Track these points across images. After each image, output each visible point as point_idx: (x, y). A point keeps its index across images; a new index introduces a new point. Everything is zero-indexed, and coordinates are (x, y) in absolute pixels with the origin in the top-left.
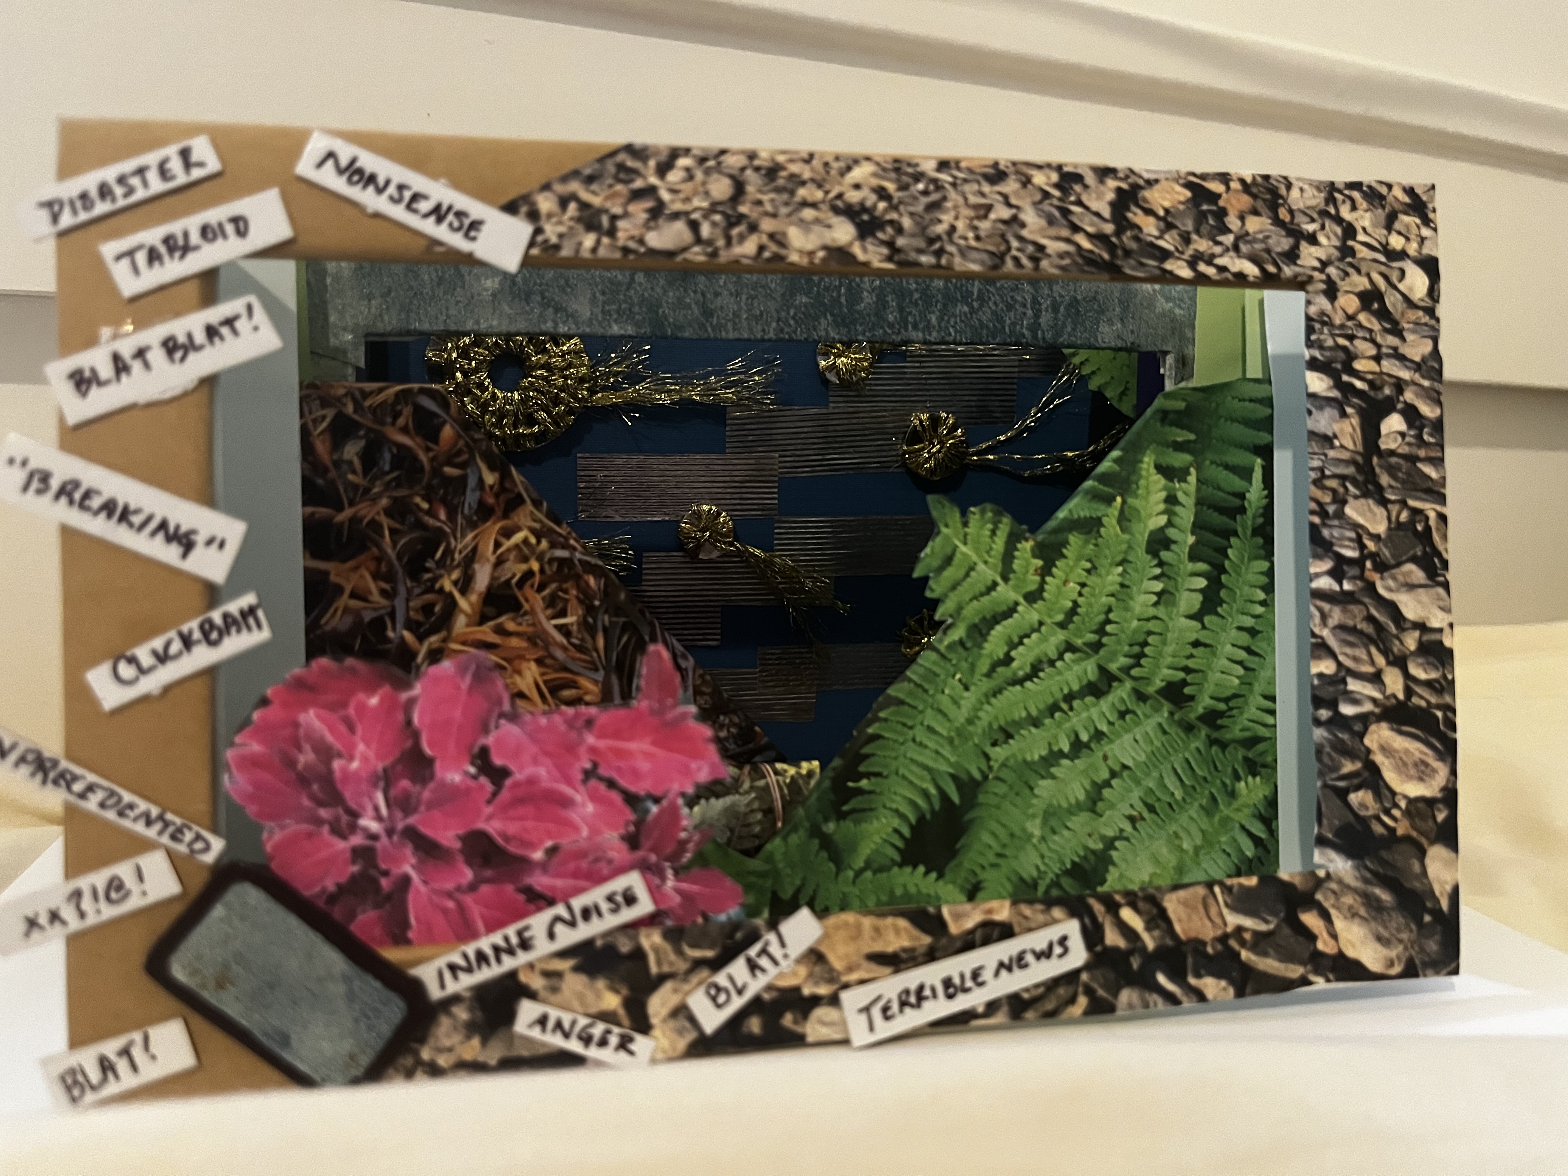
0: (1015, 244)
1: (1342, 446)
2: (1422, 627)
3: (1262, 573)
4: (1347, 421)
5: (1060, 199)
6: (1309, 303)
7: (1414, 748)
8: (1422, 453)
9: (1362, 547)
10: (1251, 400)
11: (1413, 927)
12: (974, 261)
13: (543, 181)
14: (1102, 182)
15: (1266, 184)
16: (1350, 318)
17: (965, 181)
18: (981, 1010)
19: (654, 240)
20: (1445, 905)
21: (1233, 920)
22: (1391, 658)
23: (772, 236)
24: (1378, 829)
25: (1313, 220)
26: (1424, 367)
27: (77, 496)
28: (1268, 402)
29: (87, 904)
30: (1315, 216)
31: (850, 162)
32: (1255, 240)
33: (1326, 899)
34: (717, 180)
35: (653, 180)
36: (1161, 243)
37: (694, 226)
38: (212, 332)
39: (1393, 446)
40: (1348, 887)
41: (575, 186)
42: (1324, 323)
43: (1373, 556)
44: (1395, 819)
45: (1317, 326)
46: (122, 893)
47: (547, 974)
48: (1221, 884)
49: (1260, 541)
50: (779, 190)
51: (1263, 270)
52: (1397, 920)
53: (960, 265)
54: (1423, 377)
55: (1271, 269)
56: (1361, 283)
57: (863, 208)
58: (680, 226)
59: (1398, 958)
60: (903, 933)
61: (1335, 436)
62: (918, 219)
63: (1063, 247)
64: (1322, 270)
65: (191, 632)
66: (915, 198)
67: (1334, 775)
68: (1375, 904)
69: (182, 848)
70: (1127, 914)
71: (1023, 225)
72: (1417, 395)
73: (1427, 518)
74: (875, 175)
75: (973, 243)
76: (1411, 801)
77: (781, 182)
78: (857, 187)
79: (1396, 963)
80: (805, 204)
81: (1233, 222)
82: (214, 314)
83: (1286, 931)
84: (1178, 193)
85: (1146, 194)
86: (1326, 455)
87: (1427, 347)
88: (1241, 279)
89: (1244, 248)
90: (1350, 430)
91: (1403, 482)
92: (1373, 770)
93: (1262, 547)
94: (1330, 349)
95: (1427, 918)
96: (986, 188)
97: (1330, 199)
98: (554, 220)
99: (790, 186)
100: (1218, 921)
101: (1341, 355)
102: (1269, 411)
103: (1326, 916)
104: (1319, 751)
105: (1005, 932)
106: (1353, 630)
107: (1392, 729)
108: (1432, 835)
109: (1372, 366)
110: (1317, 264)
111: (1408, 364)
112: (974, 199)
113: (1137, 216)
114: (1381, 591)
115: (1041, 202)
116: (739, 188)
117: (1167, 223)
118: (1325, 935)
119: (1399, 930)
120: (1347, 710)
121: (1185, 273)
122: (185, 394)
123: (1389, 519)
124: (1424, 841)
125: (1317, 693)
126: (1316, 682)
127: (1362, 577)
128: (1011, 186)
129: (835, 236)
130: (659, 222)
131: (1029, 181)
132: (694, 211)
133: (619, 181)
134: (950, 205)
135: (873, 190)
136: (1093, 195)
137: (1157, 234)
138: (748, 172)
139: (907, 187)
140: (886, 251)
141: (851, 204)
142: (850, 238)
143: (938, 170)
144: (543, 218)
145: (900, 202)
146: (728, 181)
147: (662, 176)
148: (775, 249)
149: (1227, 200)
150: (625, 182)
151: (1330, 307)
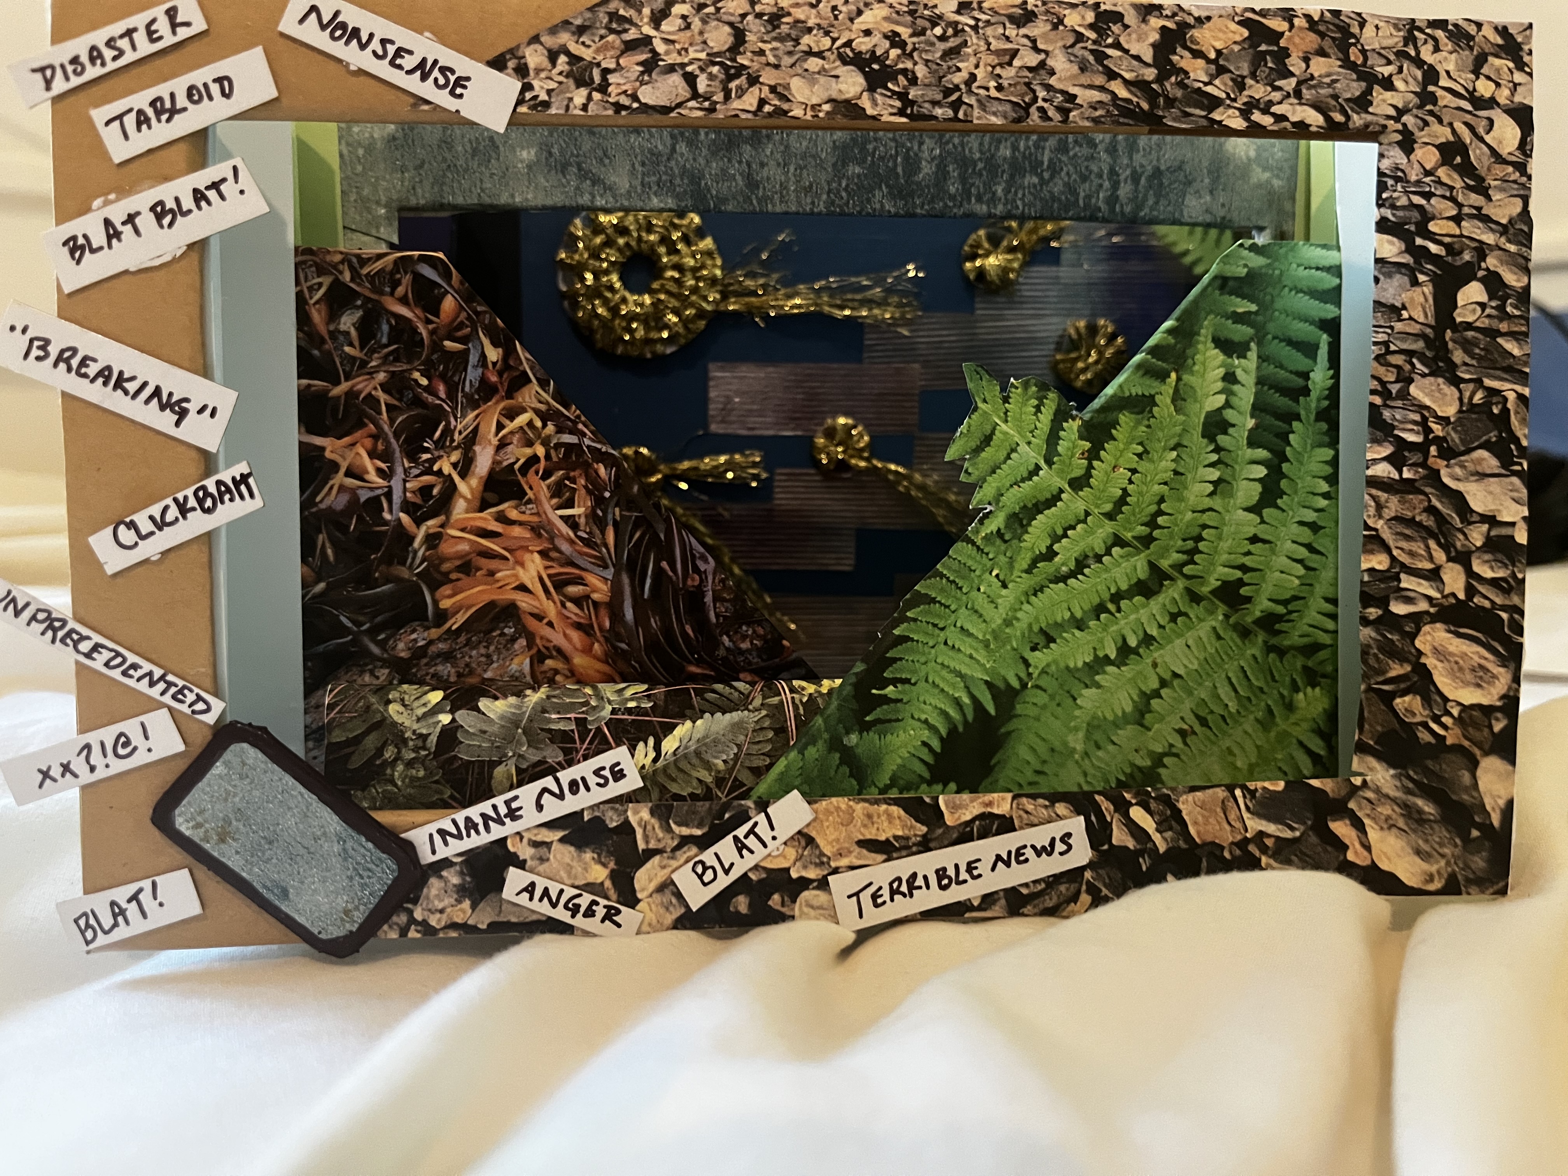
0: (1042, 94)
1: (1411, 318)
2: (1491, 520)
3: (1326, 462)
4: (1418, 289)
5: (1095, 42)
6: (1381, 156)
7: (1474, 652)
8: (1504, 327)
9: (1427, 430)
10: (1318, 269)
11: (1458, 841)
12: (994, 114)
13: (532, 33)
14: (1144, 21)
15: (1337, 21)
16: (1428, 173)
17: (988, 23)
18: (976, 903)
19: (647, 95)
20: (1496, 820)
21: (1255, 825)
22: (1453, 554)
23: (773, 89)
24: (1424, 736)
25: (1389, 62)
26: (1511, 231)
27: (75, 362)
28: (1336, 270)
29: (96, 758)
30: (1392, 57)
31: (861, 5)
32: (1320, 85)
33: (1361, 808)
34: (716, 28)
35: (648, 30)
36: (1209, 89)
37: (690, 79)
38: (199, 196)
39: (1470, 319)
40: (1387, 796)
41: (565, 38)
42: (1397, 179)
43: (1438, 441)
44: (1445, 727)
45: (1390, 182)
46: (129, 749)
47: (535, 844)
48: (1244, 787)
49: (1324, 426)
50: (781, 39)
51: (1328, 119)
52: (1441, 833)
53: (978, 117)
54: (1509, 241)
55: (1339, 118)
56: (1443, 134)
57: (873, 57)
58: (676, 79)
59: (1439, 872)
60: (897, 822)
61: (1404, 307)
62: (934, 67)
63: (1096, 96)
64: (1397, 119)
65: (186, 498)
66: (932, 44)
67: (1381, 679)
68: (1416, 816)
69: (184, 708)
70: (1137, 814)
71: (1052, 73)
72: (1502, 262)
73: (1506, 399)
74: (886, 19)
75: (994, 93)
76: (1464, 708)
77: (785, 29)
78: (868, 33)
79: (1436, 877)
80: (810, 53)
81: (1295, 64)
82: (201, 179)
83: (1313, 839)
84: (1233, 32)
85: (1195, 33)
86: (1392, 328)
87: (1516, 207)
88: (1302, 130)
89: (1306, 93)
90: (1422, 299)
91: (1480, 359)
92: (1425, 673)
93: (1326, 433)
94: (1403, 208)
95: (1475, 833)
96: (1011, 31)
97: (1410, 39)
98: (543, 75)
99: (794, 34)
100: (1238, 825)
101: (1416, 215)
102: (1338, 281)
103: (1359, 825)
104: (1365, 652)
105: (1006, 825)
106: (1410, 522)
107: (1450, 631)
108: (1487, 747)
109: (1451, 228)
110: (1392, 112)
111: (1492, 226)
112: (995, 45)
113: (1182, 59)
114: (1446, 480)
115: (1073, 46)
116: (739, 36)
117: (1219, 66)
118: (1358, 846)
119: (1441, 845)
120: (1399, 608)
121: (1238, 123)
122: (175, 260)
123: (1461, 399)
124: (1477, 752)
125: (1366, 589)
126: (1366, 578)
127: (1424, 465)
128: (1039, 29)
129: (843, 87)
130: (654, 75)
131: (1061, 22)
132: (691, 63)
133: (612, 31)
134: (969, 50)
135: (886, 37)
136: (1134, 36)
137: (1206, 79)
138: (750, 18)
139: (922, 32)
140: (898, 104)
141: (860, 53)
142: (859, 89)
143: (958, 12)
144: (532, 73)
145: (914, 49)
146: (727, 29)
147: (657, 25)
148: (777, 103)
149: (1290, 39)
150: (618, 33)
151: (1405, 161)
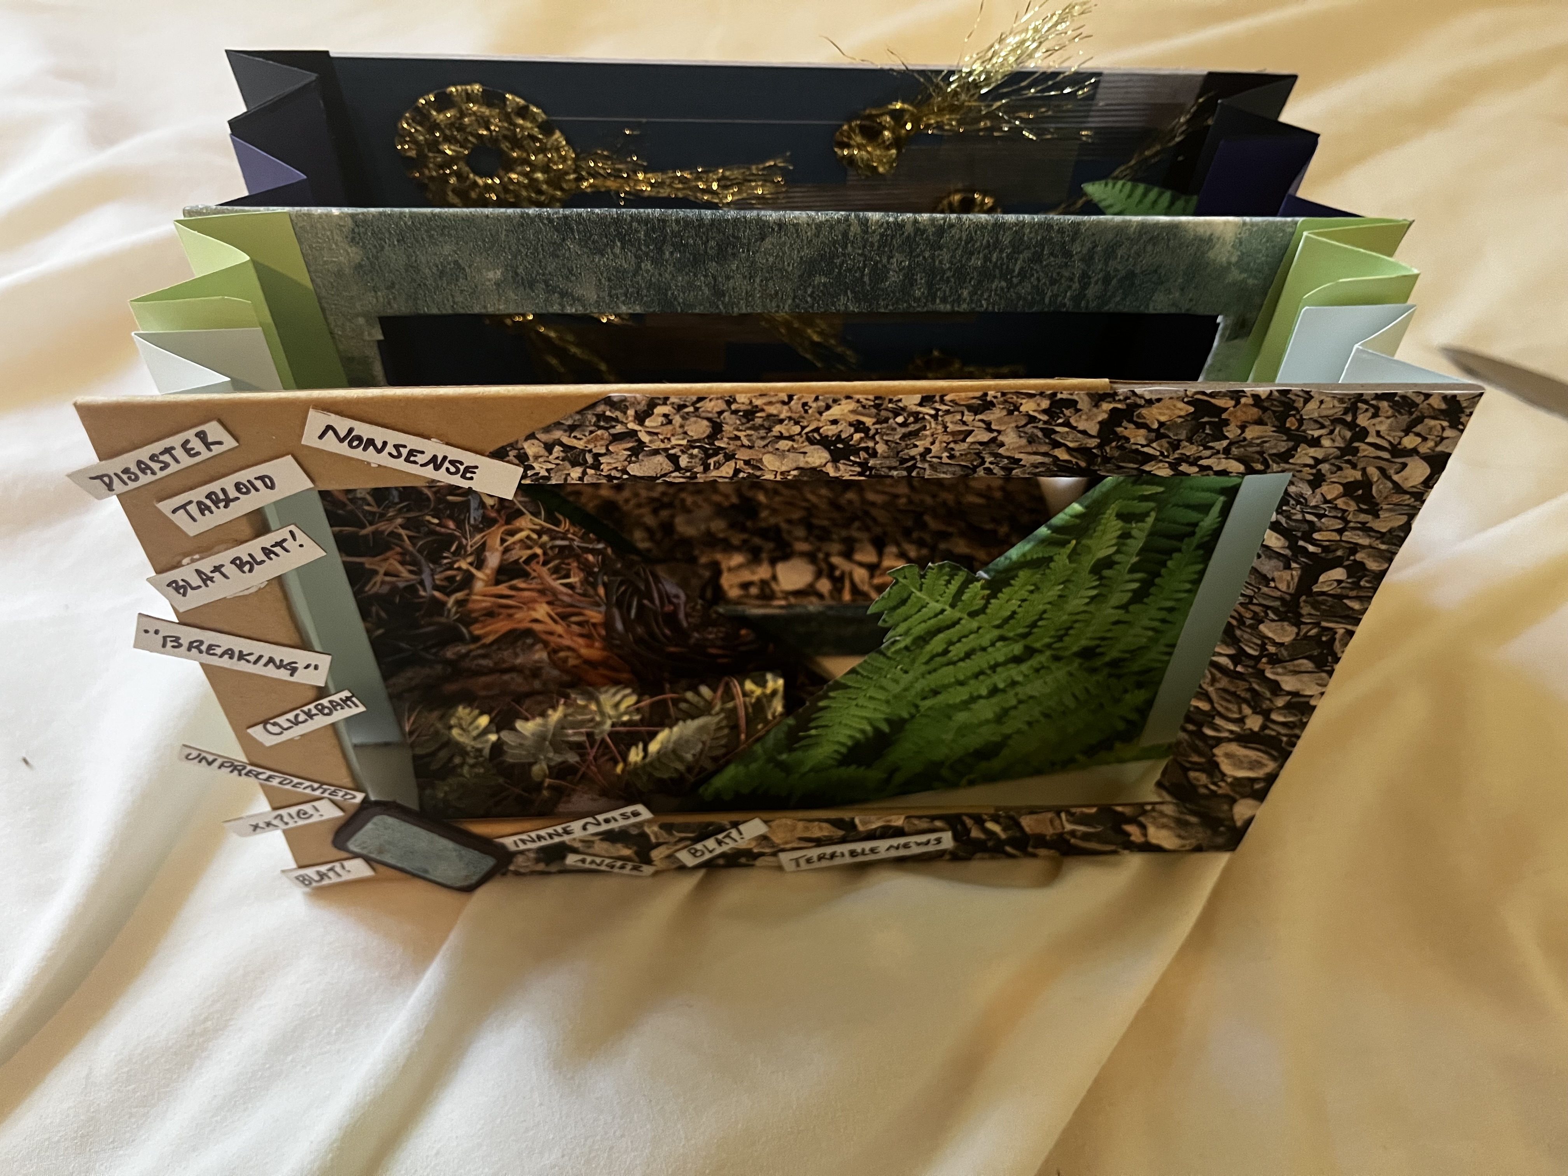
0: (989, 459)
1: (1276, 588)
2: (1295, 694)
4: (1289, 572)
5: (1046, 422)
6: (1291, 483)
7: (1254, 755)
8: (1353, 594)
9: (1264, 649)
11: (1209, 832)
12: (945, 473)
13: (528, 432)
14: (1097, 406)
16: (1326, 501)
17: (948, 412)
19: (635, 470)
20: (1239, 824)
21: (1071, 827)
22: (1258, 710)
23: (747, 462)
24: (1203, 791)
25: (1323, 427)
26: (1389, 536)
27: (203, 648)
29: (287, 819)
30: (1327, 423)
31: (830, 402)
32: (1250, 445)
33: (1147, 820)
34: (695, 422)
35: (632, 426)
36: (1146, 450)
37: (674, 459)
38: (267, 552)
39: (1325, 589)
40: (1167, 815)
41: (558, 434)
42: (1299, 501)
43: (1271, 655)
44: (1220, 787)
45: (1292, 502)
46: (308, 816)
47: (584, 843)
48: (1068, 812)
50: (754, 428)
51: (1248, 465)
52: (1198, 829)
53: (930, 476)
54: (1383, 543)
55: (1260, 465)
56: (1353, 474)
57: (839, 439)
58: (660, 458)
59: (1190, 844)
60: (826, 830)
61: (1273, 579)
62: (893, 445)
63: (1039, 459)
64: (1314, 466)
66: (894, 429)
67: (1183, 760)
68: (1184, 823)
69: (339, 798)
70: (989, 824)
71: (1002, 445)
72: (1370, 556)
73: (1334, 636)
74: (853, 411)
75: (946, 460)
76: (1236, 778)
77: (758, 421)
79: (1188, 846)
80: (781, 437)
81: (1231, 431)
82: (266, 541)
83: (1110, 832)
84: (1181, 409)
85: (1144, 411)
86: (1259, 589)
87: (1399, 521)
89: (1235, 451)
90: (1289, 578)
91: (1323, 611)
92: (1214, 764)
94: (1296, 521)
95: (1222, 829)
96: (968, 417)
97: (1351, 409)
98: (541, 460)
99: (766, 424)
100: (1058, 827)
101: (1306, 527)
103: (1142, 827)
105: (900, 834)
107: (1240, 746)
108: (1247, 794)
109: (1333, 536)
110: (1311, 462)
111: (1372, 534)
112: (952, 428)
113: (1127, 430)
114: (1268, 675)
115: (1024, 426)
116: (717, 428)
117: (1158, 433)
118: (1139, 835)
119: (1197, 834)
120: (1209, 733)
121: (1165, 473)
122: (261, 591)
123: (1297, 634)
124: (1238, 797)
125: (1190, 715)
126: (1192, 710)
127: (1255, 666)
128: (994, 415)
129: (809, 460)
130: (640, 457)
131: (1017, 408)
132: (673, 448)
133: (600, 428)
134: (928, 433)
135: (851, 425)
136: (1084, 417)
137: (1144, 443)
138: (726, 414)
139: (886, 420)
140: (858, 469)
141: (827, 436)
142: (824, 461)
143: (920, 405)
144: (531, 458)
145: (877, 433)
146: (706, 423)
147: (641, 422)
148: (751, 471)
149: (1231, 413)
150: (606, 429)
151: (1310, 492)
